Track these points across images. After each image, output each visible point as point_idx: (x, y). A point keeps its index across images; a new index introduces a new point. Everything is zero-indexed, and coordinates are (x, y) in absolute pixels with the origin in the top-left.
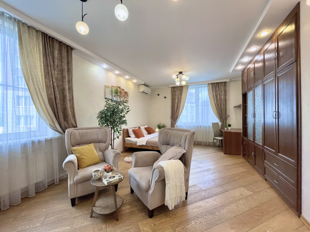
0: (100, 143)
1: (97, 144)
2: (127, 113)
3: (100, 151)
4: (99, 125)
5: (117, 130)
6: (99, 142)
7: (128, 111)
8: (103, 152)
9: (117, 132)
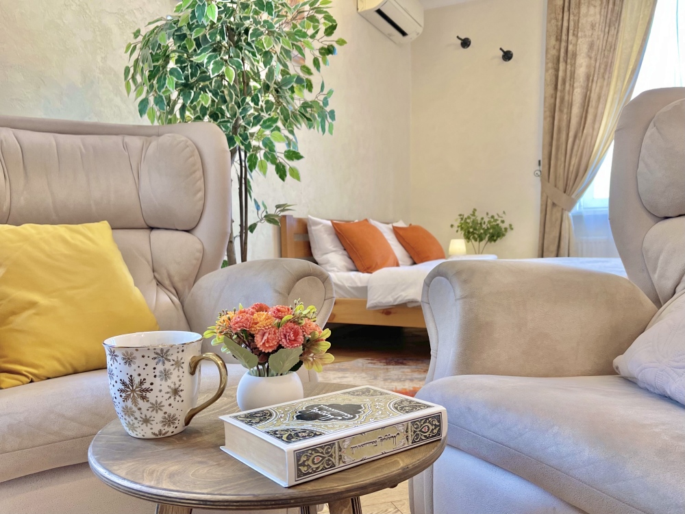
0: (155, 233)
1: (138, 238)
2: (325, 62)
3: (159, 283)
4: (142, 112)
5: (271, 156)
6: (152, 228)
7: (329, 51)
8: (178, 294)
9: (271, 168)
